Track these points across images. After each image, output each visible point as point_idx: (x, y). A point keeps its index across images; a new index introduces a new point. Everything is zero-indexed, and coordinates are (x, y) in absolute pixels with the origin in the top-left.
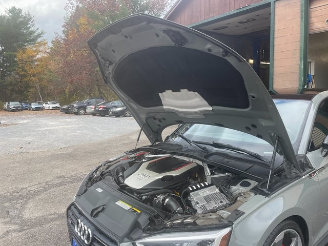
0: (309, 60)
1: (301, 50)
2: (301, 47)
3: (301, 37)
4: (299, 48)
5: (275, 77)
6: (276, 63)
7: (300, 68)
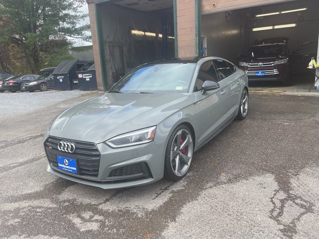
0: (202, 36)
1: (196, 27)
2: (196, 25)
3: (196, 17)
4: (195, 26)
5: (179, 49)
6: (179, 38)
7: (196, 42)
